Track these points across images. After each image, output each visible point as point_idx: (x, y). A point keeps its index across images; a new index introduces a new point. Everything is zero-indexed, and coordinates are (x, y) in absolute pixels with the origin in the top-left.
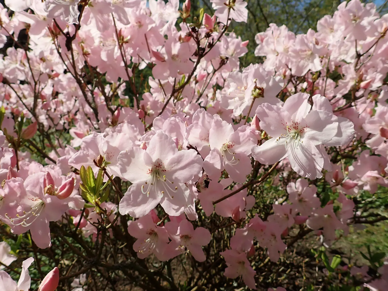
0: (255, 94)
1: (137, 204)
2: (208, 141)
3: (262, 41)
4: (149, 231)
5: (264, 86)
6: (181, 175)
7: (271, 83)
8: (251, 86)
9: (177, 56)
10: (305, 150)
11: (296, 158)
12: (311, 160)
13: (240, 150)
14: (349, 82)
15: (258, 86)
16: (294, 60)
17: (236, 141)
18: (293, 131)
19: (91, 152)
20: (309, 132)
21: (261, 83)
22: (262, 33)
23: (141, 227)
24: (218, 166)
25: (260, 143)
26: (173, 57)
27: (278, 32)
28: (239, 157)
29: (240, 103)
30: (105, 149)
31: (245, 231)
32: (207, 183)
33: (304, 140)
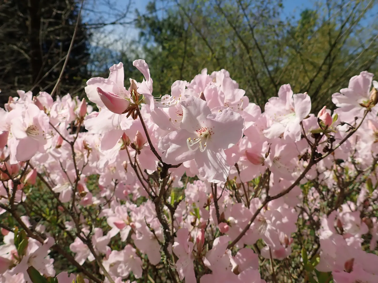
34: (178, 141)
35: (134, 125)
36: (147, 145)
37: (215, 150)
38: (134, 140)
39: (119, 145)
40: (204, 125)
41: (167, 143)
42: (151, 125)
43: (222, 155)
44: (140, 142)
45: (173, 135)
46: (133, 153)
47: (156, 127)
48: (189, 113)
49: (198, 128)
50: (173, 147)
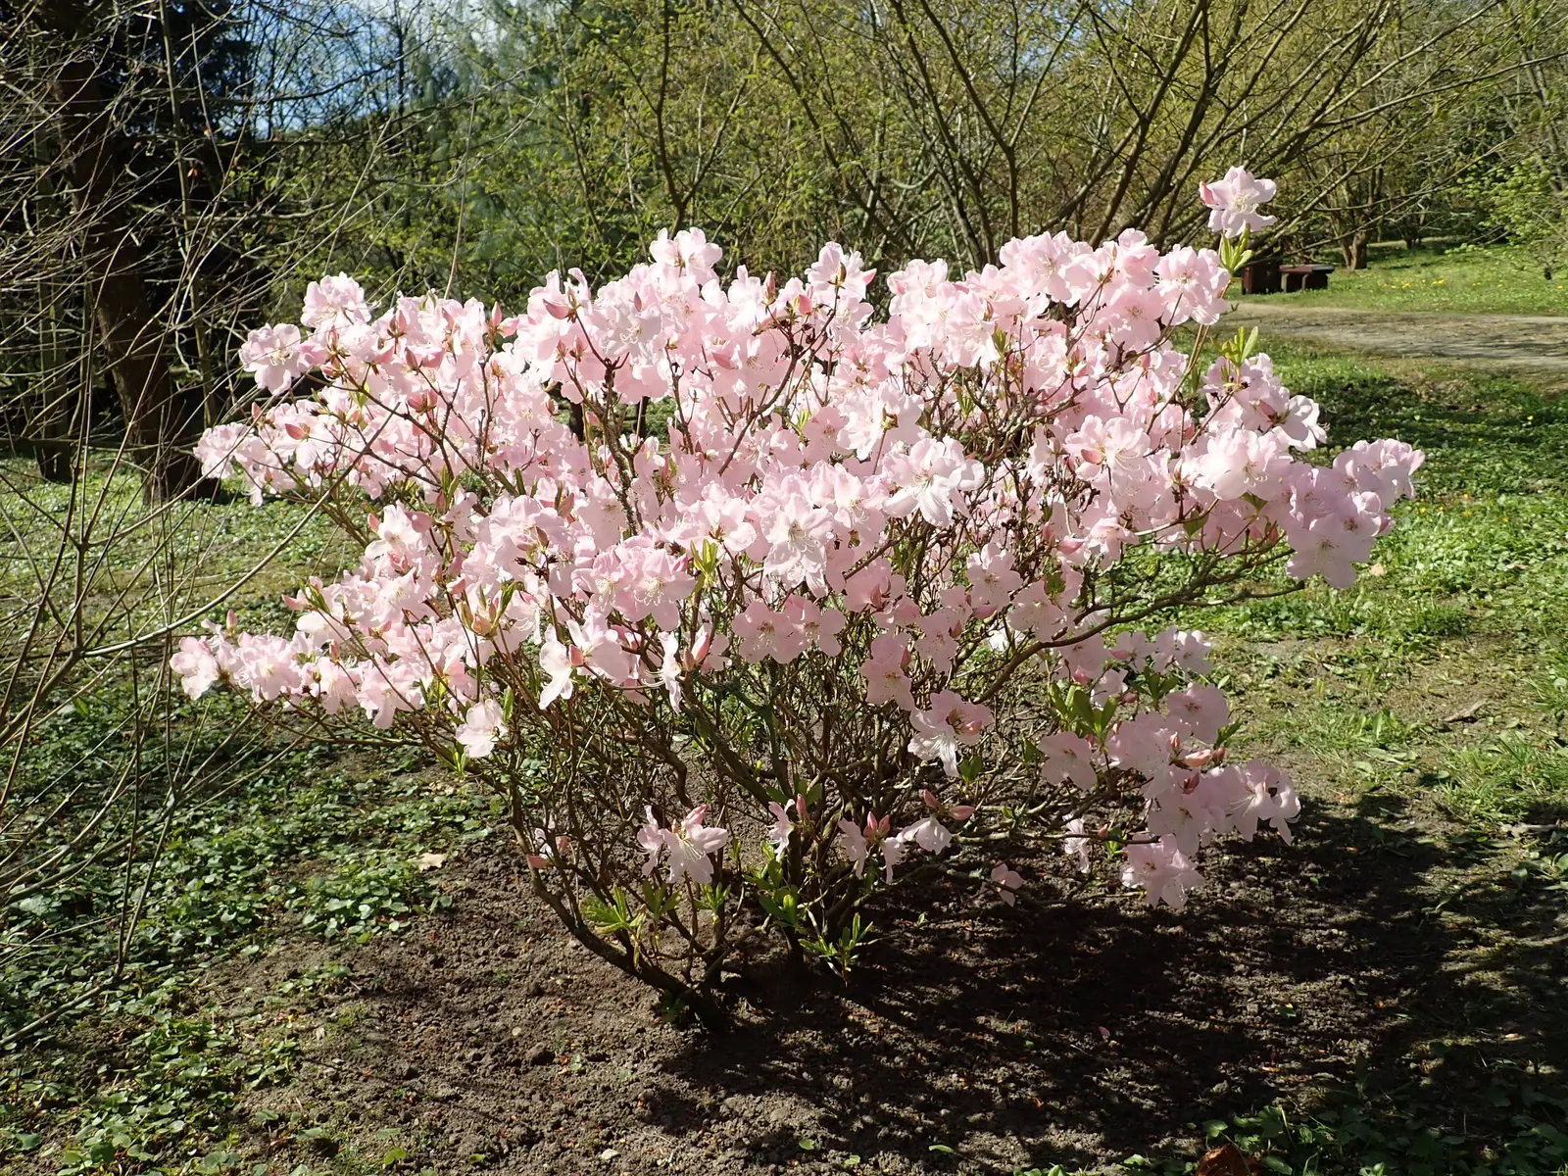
0: (885, 425)
1: (780, 562)
2: (833, 497)
3: (901, 291)
4: (761, 625)
5: (897, 411)
6: (816, 533)
7: (906, 406)
8: (878, 417)
9: (756, 358)
10: (936, 498)
11: (927, 508)
12: (942, 508)
13: (869, 504)
14: (1055, 366)
15: (889, 411)
16: (956, 339)
17: (865, 495)
18: (924, 479)
19: (701, 524)
20: (938, 479)
21: (892, 407)
22: (899, 273)
23: (749, 620)
24: (848, 525)
25: (892, 493)
26: (749, 362)
27: (930, 273)
28: (869, 513)
29: (865, 440)
30: (718, 519)
31: (890, 616)
32: (837, 544)
33: (934, 488)
34: (616, 337)
35: (571, 330)
36: (588, 350)
37: (645, 342)
38: (574, 346)
39: (554, 356)
40: (634, 323)
41: (606, 341)
42: (592, 329)
43: (650, 345)
44: (580, 348)
45: (611, 333)
46: (571, 362)
47: (595, 329)
48: (621, 314)
49: (630, 326)
50: (612, 343)
